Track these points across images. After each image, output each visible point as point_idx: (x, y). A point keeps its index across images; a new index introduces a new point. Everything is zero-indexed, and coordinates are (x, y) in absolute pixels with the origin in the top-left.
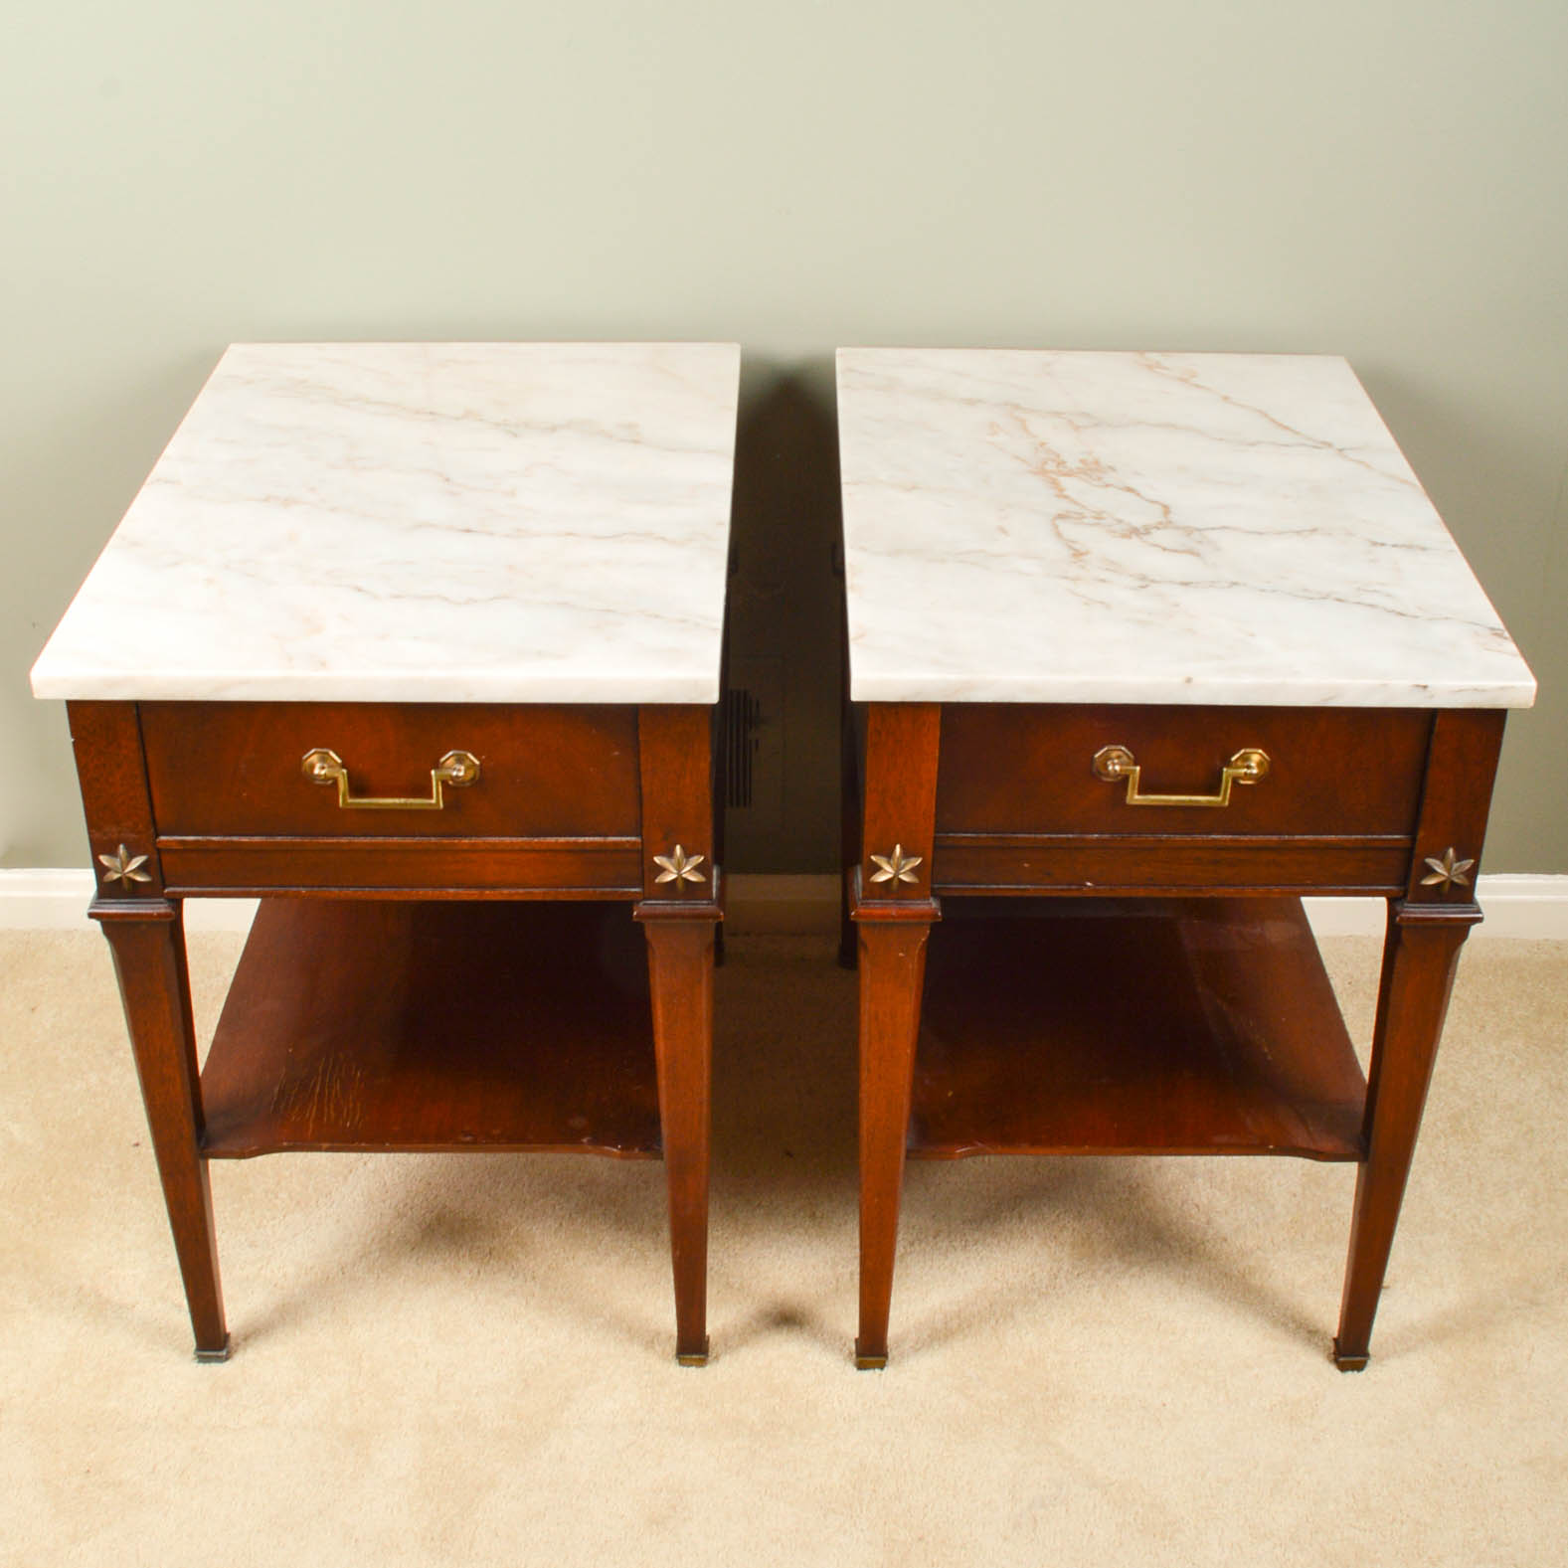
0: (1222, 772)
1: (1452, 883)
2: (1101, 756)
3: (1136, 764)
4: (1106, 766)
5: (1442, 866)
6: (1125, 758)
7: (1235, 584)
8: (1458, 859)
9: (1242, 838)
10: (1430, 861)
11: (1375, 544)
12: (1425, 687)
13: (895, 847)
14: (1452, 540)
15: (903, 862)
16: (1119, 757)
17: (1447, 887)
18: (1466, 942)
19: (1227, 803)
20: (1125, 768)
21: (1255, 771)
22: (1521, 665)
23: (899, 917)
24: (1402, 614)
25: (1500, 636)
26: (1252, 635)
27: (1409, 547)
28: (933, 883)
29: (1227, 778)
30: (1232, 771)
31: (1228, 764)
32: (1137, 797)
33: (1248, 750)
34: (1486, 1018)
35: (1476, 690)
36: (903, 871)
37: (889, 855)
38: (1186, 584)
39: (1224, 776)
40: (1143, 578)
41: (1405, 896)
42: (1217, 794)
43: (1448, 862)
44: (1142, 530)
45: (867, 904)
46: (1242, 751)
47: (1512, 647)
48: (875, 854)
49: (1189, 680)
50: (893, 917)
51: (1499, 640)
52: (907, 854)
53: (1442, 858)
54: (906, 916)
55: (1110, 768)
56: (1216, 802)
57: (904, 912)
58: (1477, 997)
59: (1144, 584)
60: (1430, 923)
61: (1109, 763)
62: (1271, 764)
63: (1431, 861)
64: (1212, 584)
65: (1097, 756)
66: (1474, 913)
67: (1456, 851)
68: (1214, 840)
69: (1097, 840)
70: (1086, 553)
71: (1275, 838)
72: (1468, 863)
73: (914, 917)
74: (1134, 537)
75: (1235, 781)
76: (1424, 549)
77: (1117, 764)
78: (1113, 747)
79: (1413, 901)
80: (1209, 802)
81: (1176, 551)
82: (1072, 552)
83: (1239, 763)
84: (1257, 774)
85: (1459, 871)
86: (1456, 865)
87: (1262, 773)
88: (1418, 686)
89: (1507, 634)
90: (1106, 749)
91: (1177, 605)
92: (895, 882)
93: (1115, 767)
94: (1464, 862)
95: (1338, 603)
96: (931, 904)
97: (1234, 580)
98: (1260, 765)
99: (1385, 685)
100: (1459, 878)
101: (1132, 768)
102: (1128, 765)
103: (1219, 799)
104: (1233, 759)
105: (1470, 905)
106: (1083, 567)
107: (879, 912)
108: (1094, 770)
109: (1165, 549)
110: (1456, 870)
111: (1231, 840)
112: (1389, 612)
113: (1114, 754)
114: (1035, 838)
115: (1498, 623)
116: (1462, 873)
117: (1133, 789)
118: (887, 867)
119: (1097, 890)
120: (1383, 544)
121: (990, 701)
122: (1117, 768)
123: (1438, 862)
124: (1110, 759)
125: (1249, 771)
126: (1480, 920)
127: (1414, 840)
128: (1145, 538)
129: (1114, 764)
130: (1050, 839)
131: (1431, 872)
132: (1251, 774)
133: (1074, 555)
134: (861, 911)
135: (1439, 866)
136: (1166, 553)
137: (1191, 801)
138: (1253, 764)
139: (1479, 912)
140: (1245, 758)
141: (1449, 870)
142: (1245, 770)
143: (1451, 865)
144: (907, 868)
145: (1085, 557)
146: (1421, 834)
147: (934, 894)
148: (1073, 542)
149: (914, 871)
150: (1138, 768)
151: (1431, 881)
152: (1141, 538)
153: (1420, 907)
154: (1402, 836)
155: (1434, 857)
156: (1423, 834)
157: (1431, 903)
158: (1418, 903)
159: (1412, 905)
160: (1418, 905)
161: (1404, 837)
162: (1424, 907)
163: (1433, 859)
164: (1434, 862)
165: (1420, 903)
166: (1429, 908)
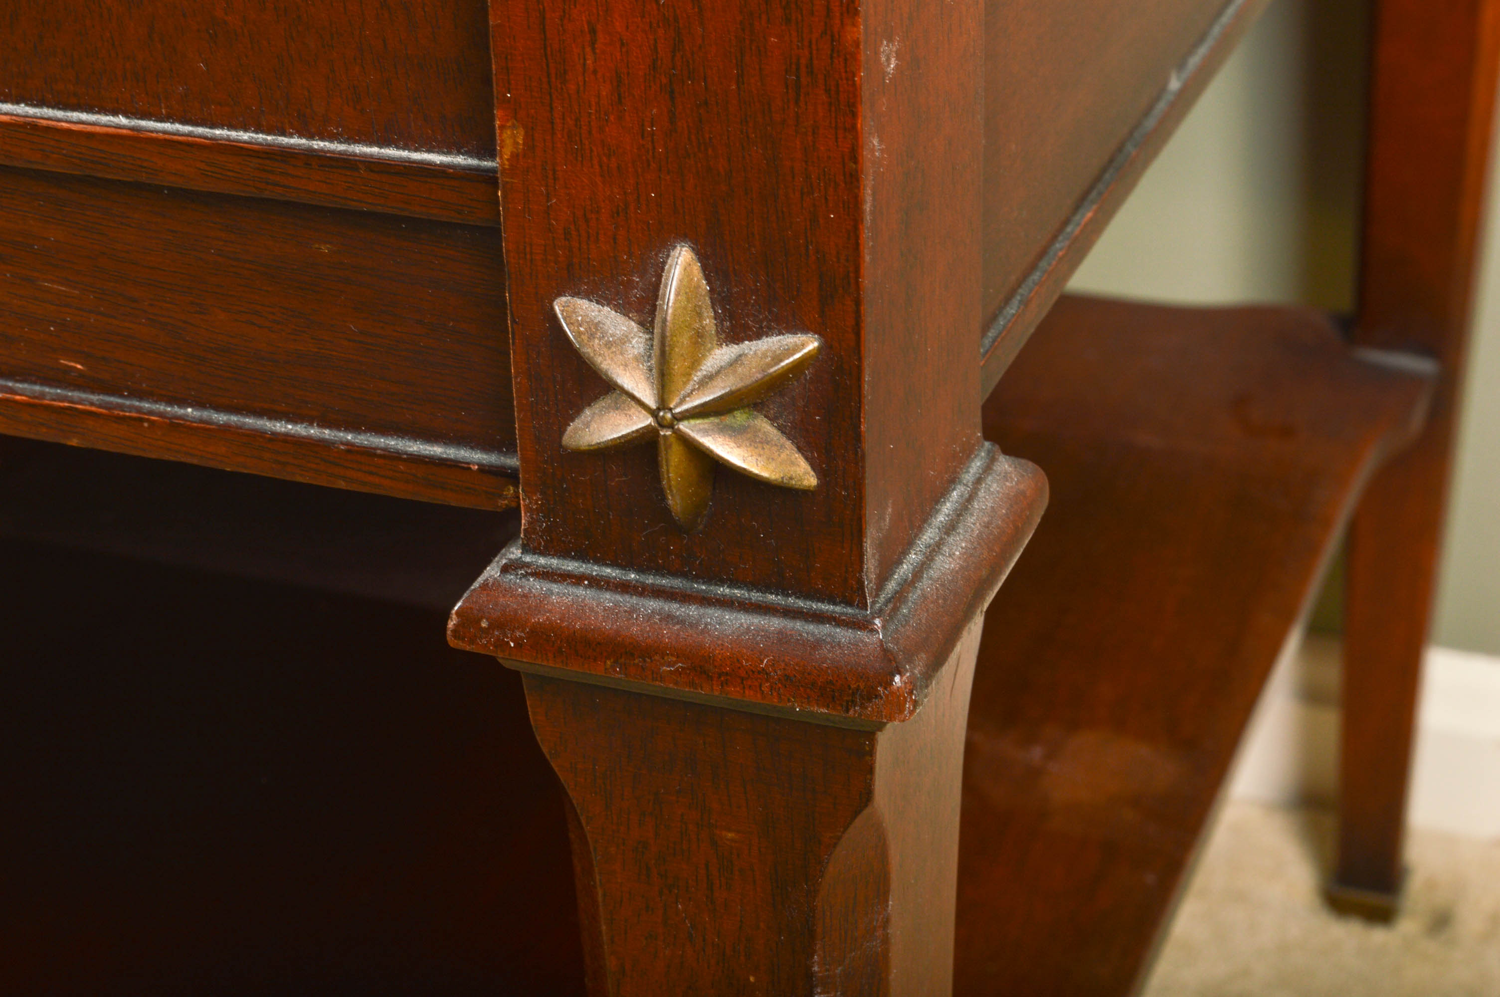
5: (637, 344)
10: (574, 311)
43: (668, 324)
53: (641, 304)
67: (710, 265)
79: (548, 540)
86: (717, 357)
94: (766, 344)
100: (738, 434)
105: (839, 612)
110: (707, 379)
123: (619, 325)
146: (507, 141)
151: (603, 428)
153: (577, 579)
154: (460, 160)
155: (606, 299)
156: (516, 143)
157: (640, 570)
158: (573, 558)
159: (542, 561)
160: (571, 566)
161: (472, 162)
162: (596, 583)
163: (598, 302)
164: (597, 325)
165: (582, 556)
166: (624, 588)
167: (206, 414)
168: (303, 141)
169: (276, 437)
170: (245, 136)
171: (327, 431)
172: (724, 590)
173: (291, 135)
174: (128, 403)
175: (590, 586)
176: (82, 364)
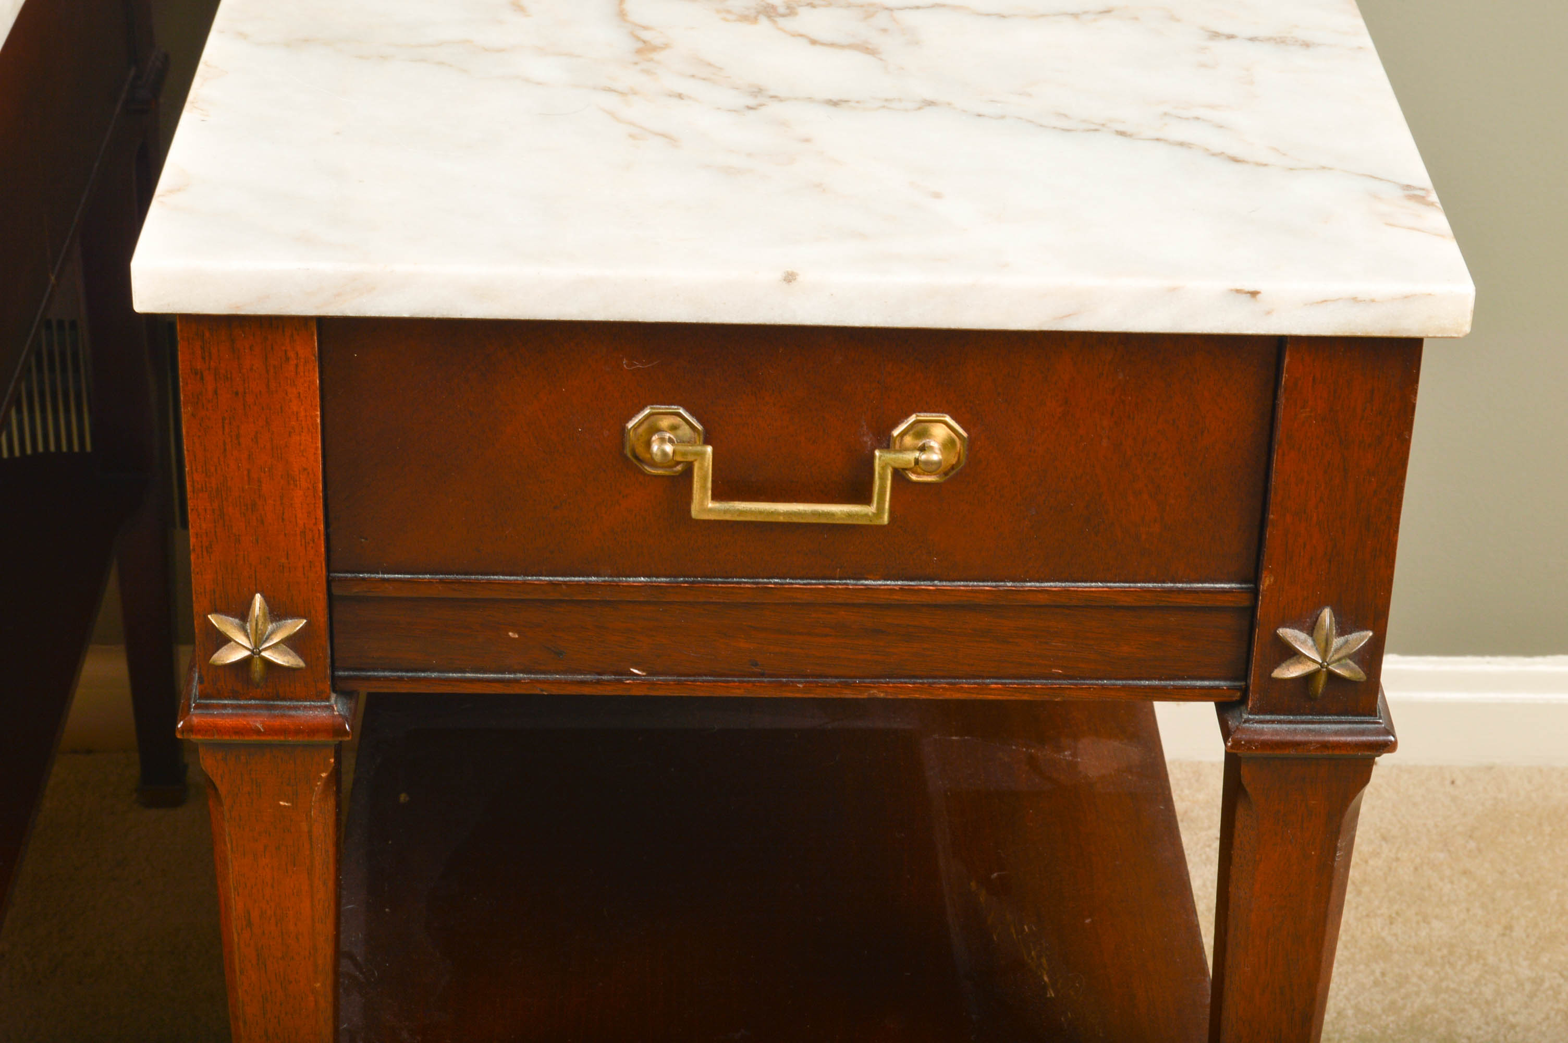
0: (873, 457)
1: (1332, 676)
2: (640, 423)
3: (706, 442)
4: (648, 444)
5: (1310, 642)
6: (685, 431)
7: (931, 103)
8: (1342, 632)
9: (924, 585)
10: (1287, 633)
11: (1215, 35)
12: (1254, 294)
13: (253, 597)
14: (1365, 31)
15: (270, 627)
16: (674, 428)
17: (1321, 682)
18: (1368, 790)
19: (885, 519)
20: (681, 448)
21: (935, 457)
22: (1451, 252)
23: (270, 731)
24: (1235, 160)
25: (1421, 200)
26: (937, 196)
27: (1280, 41)
28: (333, 668)
29: (883, 468)
30: (890, 456)
31: (886, 443)
32: (711, 505)
33: (923, 416)
34: (1515, 912)
35: (1355, 300)
36: (267, 645)
37: (242, 613)
38: (835, 104)
39: (877, 462)
40: (758, 91)
41: (1243, 701)
42: (867, 501)
43: (1321, 634)
44: (782, 10)
45: (207, 707)
46: (913, 418)
47: (1439, 220)
48: (216, 611)
49: (790, 278)
50: (258, 732)
51: (1413, 205)
52: (277, 613)
53: (1311, 629)
54: (283, 731)
55: (655, 448)
56: (866, 515)
57: (277, 723)
58: (1502, 873)
59: (751, 102)
60: (1292, 752)
61: (655, 438)
62: (970, 444)
63: (1289, 634)
64: (887, 104)
65: (630, 425)
66: (1378, 732)
67: (1336, 613)
68: (868, 589)
69: (644, 586)
70: (665, 46)
71: (987, 586)
72: (1362, 638)
73: (298, 732)
74: (764, 22)
75: (899, 475)
76: (1306, 45)
77: (671, 441)
78: (663, 408)
79: (1260, 710)
80: (850, 515)
81: (832, 45)
82: (640, 45)
83: (908, 440)
84: (939, 463)
85: (1343, 653)
86: (1337, 642)
87: (954, 460)
88: (1238, 291)
89: (1434, 197)
90: (647, 411)
91: (807, 140)
92: (258, 667)
93: (661, 447)
94: (1355, 636)
95: (1120, 138)
96: (330, 708)
97: (929, 96)
98: (948, 445)
99: (1174, 290)
100: (1346, 666)
101: (699, 448)
102: (690, 442)
103: (871, 509)
104: (896, 433)
105: (1371, 719)
106: (647, 72)
107: (228, 722)
108: (628, 452)
109: (814, 42)
110: (1337, 650)
111: (902, 589)
112: (1214, 155)
113: (665, 422)
114: (524, 583)
115: (1419, 175)
116: (1350, 657)
117: (704, 487)
118: (241, 639)
119: (653, 684)
120: (1231, 37)
121: (406, 314)
122: (669, 448)
123: (1303, 636)
124: (658, 430)
125: (923, 457)
126: (1389, 747)
127: (1255, 592)
128: (781, 21)
129: (662, 440)
130: (551, 583)
131: (1289, 653)
132: (927, 463)
133: (639, 51)
134: (195, 720)
135: (1304, 643)
136: (818, 48)
137: (815, 514)
138: (934, 444)
139: (1390, 731)
140: (920, 431)
141: (1324, 652)
142: (917, 454)
143: (1327, 643)
144: (276, 639)
145: (656, 56)
146: (1267, 581)
147: (339, 687)
148: (645, 28)
149: (293, 643)
150: (709, 449)
151: (1291, 671)
152: (774, 22)
153: (1273, 722)
154: (1233, 585)
155: (1295, 627)
156: (1270, 581)
157: (1293, 715)
158: (1268, 715)
159: (1257, 717)
160: (1268, 717)
161: (1238, 586)
162: (1280, 722)
163: (1292, 629)
164: (1296, 636)
165: (1272, 713)
166: (1290, 722)
167: (1113, 682)
168: (1172, 585)
169: (1145, 687)
170: (1151, 585)
171: (1162, 682)
172: (1326, 718)
173: (1167, 583)
174: (1079, 682)
175: (1278, 724)
176: (1062, 670)
